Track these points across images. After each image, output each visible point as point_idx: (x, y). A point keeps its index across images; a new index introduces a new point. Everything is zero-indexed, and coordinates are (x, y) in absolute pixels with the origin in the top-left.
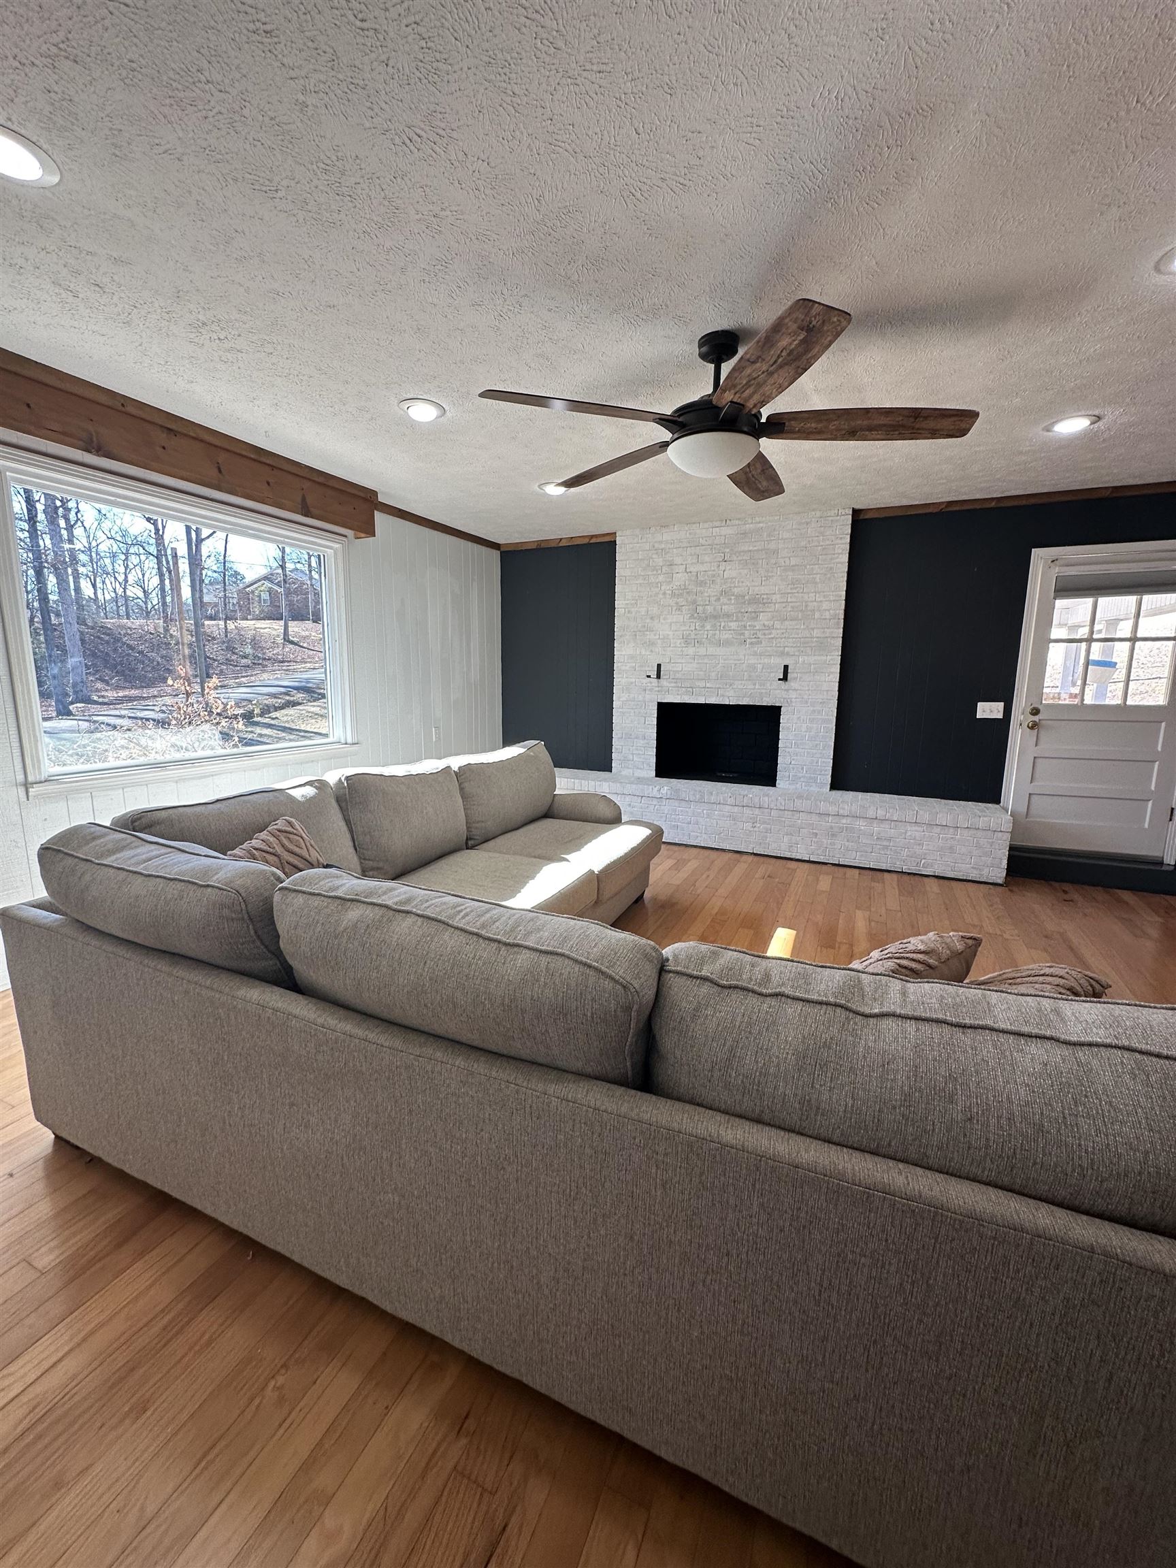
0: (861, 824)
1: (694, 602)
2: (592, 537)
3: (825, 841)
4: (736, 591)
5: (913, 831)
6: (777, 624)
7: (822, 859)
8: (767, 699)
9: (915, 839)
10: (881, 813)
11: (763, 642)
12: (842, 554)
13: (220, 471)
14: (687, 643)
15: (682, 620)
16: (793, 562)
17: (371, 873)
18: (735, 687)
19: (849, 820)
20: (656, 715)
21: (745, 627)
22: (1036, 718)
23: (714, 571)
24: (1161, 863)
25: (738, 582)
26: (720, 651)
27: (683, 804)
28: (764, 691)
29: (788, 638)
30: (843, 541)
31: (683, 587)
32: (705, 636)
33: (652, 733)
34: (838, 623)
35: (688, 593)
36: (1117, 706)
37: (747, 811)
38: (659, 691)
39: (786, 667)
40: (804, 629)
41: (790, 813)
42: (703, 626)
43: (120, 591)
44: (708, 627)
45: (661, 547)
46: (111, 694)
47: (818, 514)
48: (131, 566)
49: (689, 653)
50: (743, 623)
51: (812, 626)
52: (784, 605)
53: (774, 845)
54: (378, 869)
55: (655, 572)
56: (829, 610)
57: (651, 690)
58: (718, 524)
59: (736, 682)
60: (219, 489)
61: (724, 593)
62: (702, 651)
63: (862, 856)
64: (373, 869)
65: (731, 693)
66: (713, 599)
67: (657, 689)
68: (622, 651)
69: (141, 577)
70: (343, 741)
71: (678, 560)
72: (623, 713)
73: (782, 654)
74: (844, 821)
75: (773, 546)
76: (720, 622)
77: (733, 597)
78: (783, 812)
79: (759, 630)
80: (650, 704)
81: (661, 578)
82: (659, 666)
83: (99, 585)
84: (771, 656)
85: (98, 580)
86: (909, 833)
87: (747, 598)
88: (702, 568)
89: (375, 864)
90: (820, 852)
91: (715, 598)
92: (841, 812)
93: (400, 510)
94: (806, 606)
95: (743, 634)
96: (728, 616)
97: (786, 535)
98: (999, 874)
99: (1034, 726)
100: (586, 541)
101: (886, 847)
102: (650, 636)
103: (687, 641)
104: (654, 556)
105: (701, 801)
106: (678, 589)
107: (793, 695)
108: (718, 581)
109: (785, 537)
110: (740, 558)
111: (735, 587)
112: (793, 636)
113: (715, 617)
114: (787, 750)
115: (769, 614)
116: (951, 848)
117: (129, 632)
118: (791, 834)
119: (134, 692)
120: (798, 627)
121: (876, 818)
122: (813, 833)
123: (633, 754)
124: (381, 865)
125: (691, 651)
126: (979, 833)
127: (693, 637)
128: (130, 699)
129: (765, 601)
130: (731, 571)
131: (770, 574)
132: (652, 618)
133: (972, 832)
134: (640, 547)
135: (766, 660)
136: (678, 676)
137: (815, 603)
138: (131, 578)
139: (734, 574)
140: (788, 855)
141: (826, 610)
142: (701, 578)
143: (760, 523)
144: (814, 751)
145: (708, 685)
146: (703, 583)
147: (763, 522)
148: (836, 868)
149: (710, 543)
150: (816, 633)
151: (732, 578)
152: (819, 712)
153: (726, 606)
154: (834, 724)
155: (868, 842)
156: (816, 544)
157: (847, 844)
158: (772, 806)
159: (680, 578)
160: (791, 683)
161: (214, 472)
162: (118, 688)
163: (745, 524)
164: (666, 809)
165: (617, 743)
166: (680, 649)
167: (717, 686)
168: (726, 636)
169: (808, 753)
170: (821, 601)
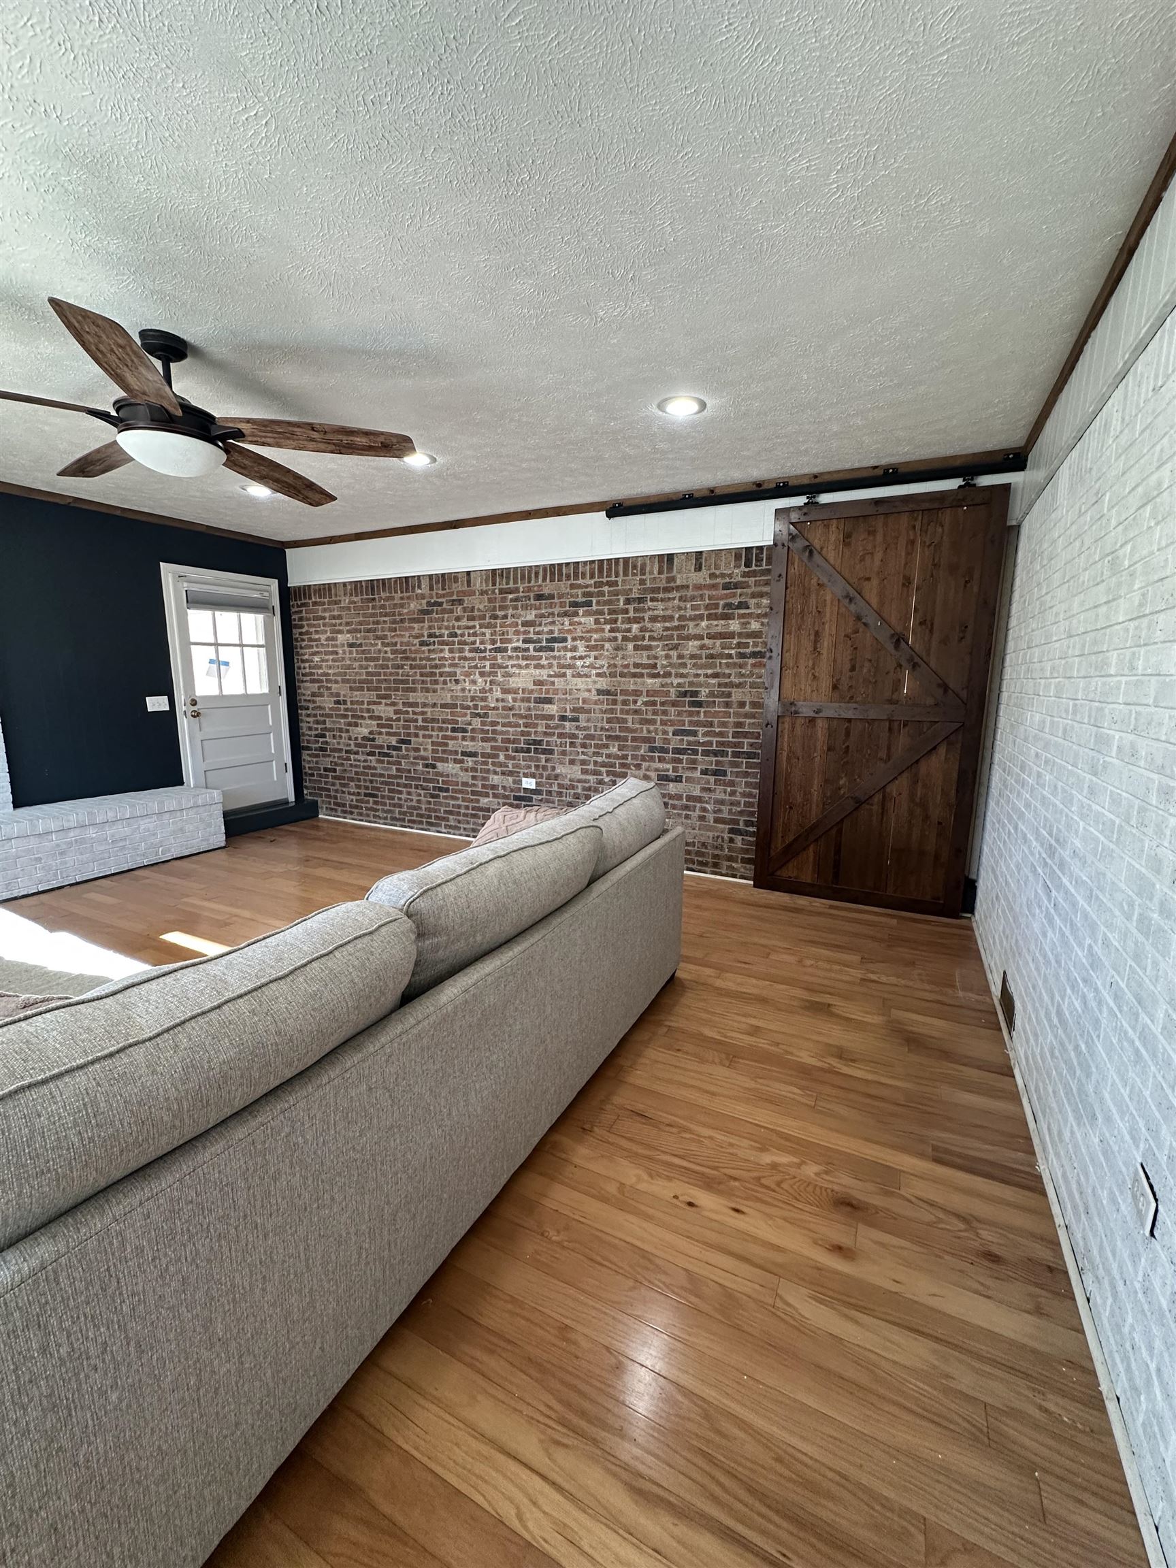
0: (92, 832)
3: (53, 863)
5: (145, 824)
7: (54, 884)
9: (148, 831)
10: (110, 815)
19: (77, 831)
22: (195, 708)
24: (288, 803)
36: (243, 695)
63: (100, 865)
74: (72, 834)
86: (142, 827)
92: (66, 825)
98: (220, 839)
99: (196, 715)
101: (123, 848)
116: (180, 829)
121: (107, 821)
122: (36, 859)
126: (202, 810)
133: (195, 810)
148: (74, 888)
155: (103, 848)
157: (80, 857)
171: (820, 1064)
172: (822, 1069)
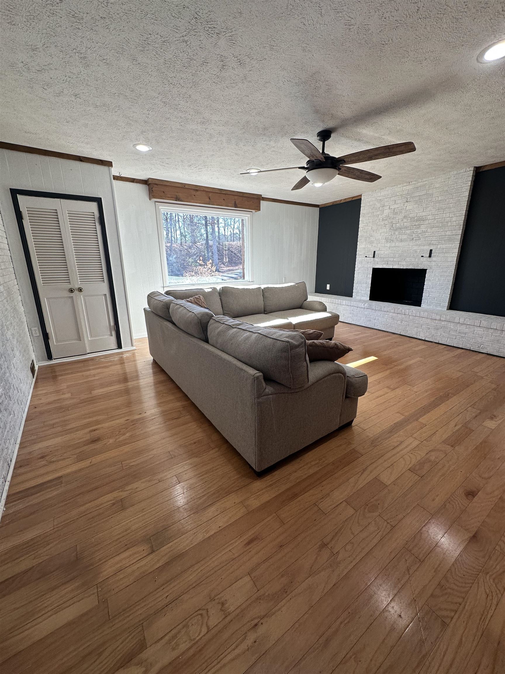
0: (452, 326)
1: (392, 222)
2: (353, 197)
3: (433, 332)
4: (411, 215)
5: (480, 331)
6: (429, 230)
7: (431, 340)
8: (421, 266)
9: (478, 334)
10: (462, 321)
11: (421, 239)
12: (465, 191)
13: (210, 199)
14: (387, 241)
15: (386, 231)
16: (440, 199)
17: (226, 315)
18: (406, 260)
19: (446, 323)
20: (371, 274)
21: (413, 232)
23: (402, 207)
25: (413, 211)
26: (401, 244)
27: (373, 311)
28: (419, 262)
29: (434, 236)
30: (467, 185)
31: (387, 216)
32: (395, 238)
33: (370, 281)
34: (460, 228)
35: (389, 218)
37: (399, 316)
38: (373, 263)
39: (431, 251)
40: (442, 231)
41: (418, 318)
42: (395, 233)
43: (232, 231)
44: (397, 234)
45: (380, 199)
46: (225, 269)
47: (455, 172)
48: (236, 221)
49: (387, 246)
50: (413, 231)
51: (446, 229)
52: (433, 220)
53: (409, 332)
54: (228, 314)
55: (376, 210)
56: (456, 221)
57: (370, 263)
58: (405, 184)
59: (407, 258)
60: (209, 204)
61: (405, 217)
62: (393, 245)
64: (227, 314)
65: (404, 263)
66: (400, 220)
67: (373, 262)
68: (361, 246)
69: (239, 225)
70: (248, 281)
71: (386, 204)
72: (359, 273)
73: (430, 244)
74: (443, 323)
75: (430, 192)
76: (403, 231)
77: (409, 219)
78: (414, 317)
79: (420, 233)
80: (370, 269)
81: (378, 213)
82: (375, 252)
83: (226, 230)
84: (424, 245)
85: (226, 228)
86: (476, 332)
87: (416, 218)
88: (396, 206)
89: (228, 312)
90: (430, 336)
91: (401, 220)
93: (273, 199)
94: (444, 220)
95: (412, 236)
96: (406, 227)
97: (437, 185)
100: (350, 200)
102: (372, 239)
103: (387, 240)
104: (376, 203)
105: (380, 310)
106: (385, 217)
107: (433, 264)
108: (403, 211)
109: (437, 187)
110: (414, 200)
111: (411, 213)
112: (436, 235)
113: (400, 229)
114: (428, 290)
115: (426, 225)
116: (498, 341)
117: (232, 246)
118: (418, 327)
119: (231, 268)
120: (439, 230)
121: (459, 323)
122: (428, 328)
123: (361, 290)
124: (230, 313)
125: (388, 245)
127: (390, 238)
128: (229, 270)
129: (424, 219)
130: (409, 206)
131: (428, 206)
132: (373, 231)
134: (371, 199)
135: (422, 248)
136: (382, 256)
137: (449, 218)
138: (236, 227)
139: (411, 207)
140: (415, 336)
141: (454, 221)
142: (395, 211)
143: (425, 181)
144: (441, 291)
145: (394, 260)
146: (396, 213)
147: (427, 181)
149: (401, 194)
150: (448, 233)
151: (410, 210)
152: (445, 272)
153: (406, 223)
154: (452, 278)
155: (454, 334)
156: (453, 188)
157: (443, 334)
158: (410, 314)
159: (387, 212)
160: (433, 258)
161: (208, 200)
162: (228, 266)
163: (418, 183)
164: (366, 313)
165: (356, 285)
166: (384, 244)
167: (399, 260)
168: (405, 237)
169: (438, 291)
170: (452, 217)
171: (129, 487)
172: (127, 484)
